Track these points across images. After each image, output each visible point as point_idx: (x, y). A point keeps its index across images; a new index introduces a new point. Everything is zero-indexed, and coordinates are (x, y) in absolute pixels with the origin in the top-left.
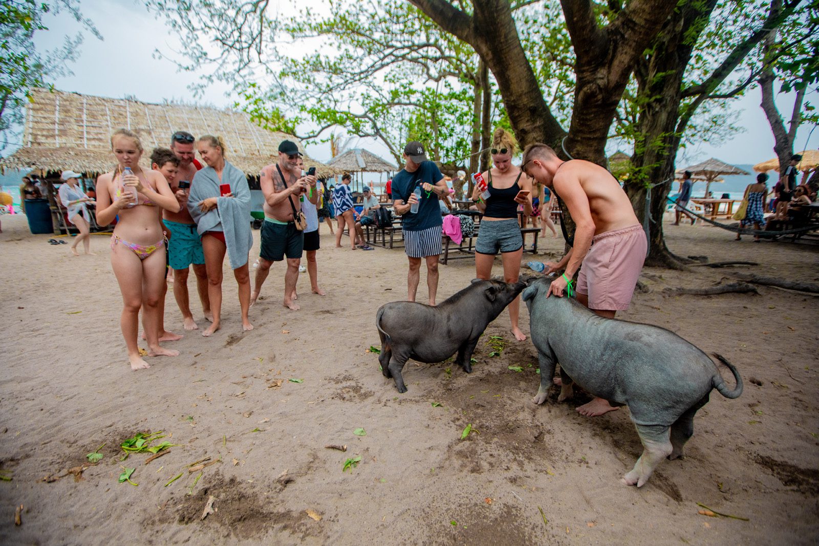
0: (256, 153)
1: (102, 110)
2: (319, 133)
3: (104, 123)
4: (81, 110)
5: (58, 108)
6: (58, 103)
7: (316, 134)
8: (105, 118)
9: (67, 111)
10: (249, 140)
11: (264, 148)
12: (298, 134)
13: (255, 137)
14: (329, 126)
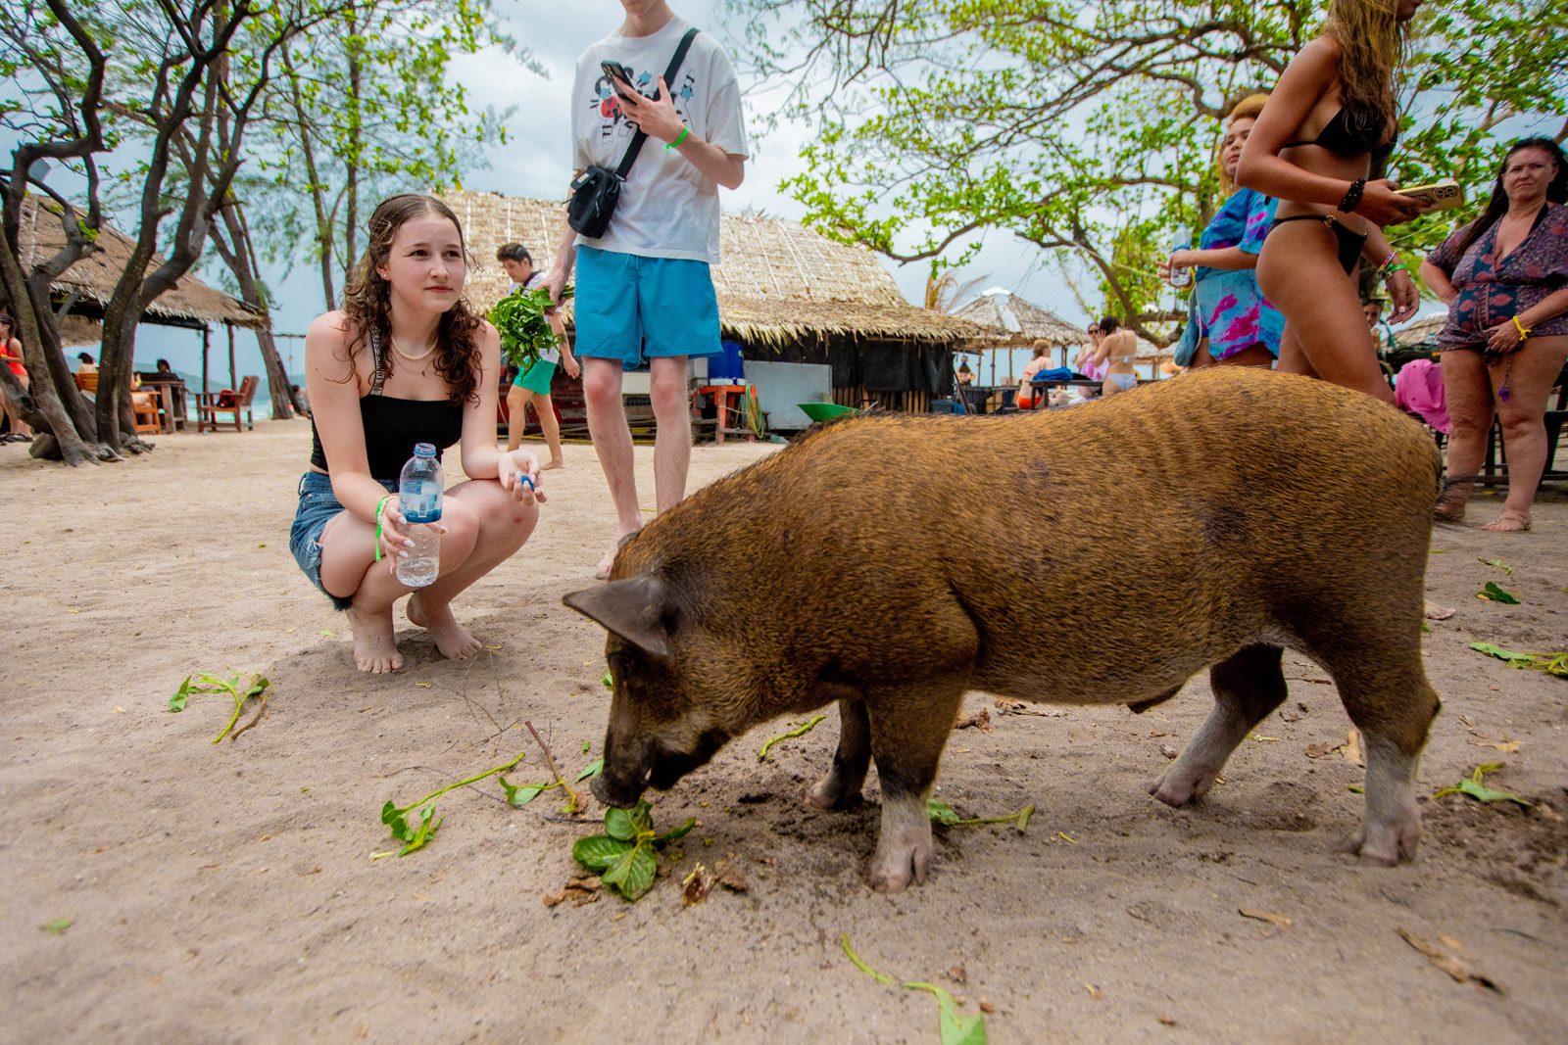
0: (803, 294)
1: (536, 220)
2: (944, 245)
3: (539, 243)
4: (503, 221)
5: (469, 219)
6: (469, 210)
7: (936, 247)
8: (540, 233)
9: (482, 224)
10: (790, 269)
11: (818, 284)
12: (894, 251)
13: (799, 265)
14: (967, 228)
